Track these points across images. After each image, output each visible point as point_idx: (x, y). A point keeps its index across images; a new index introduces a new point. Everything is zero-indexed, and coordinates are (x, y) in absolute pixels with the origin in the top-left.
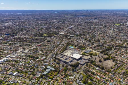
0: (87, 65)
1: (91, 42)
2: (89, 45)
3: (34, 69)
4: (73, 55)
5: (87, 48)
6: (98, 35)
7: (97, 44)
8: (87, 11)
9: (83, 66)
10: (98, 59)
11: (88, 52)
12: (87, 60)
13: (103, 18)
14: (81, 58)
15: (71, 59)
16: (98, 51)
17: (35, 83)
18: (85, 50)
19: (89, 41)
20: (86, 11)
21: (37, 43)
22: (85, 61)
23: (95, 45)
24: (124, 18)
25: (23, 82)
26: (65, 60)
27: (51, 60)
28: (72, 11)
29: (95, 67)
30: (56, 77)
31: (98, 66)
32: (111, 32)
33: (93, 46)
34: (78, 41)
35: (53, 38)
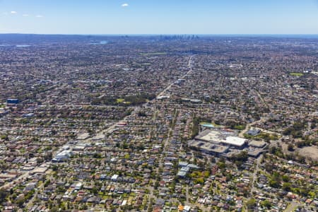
0: (265, 157)
1: (249, 114)
2: (248, 119)
3: (151, 169)
4: (225, 140)
5: (247, 127)
6: (259, 99)
7: (268, 119)
9: (259, 160)
10: (285, 146)
11: (255, 134)
12: (260, 147)
14: (246, 145)
15: (225, 148)
16: (277, 132)
18: (246, 130)
19: (245, 111)
21: (113, 118)
22: (257, 152)
23: (263, 119)
24: (305, 58)
25: (142, 191)
26: (213, 150)
27: (177, 151)
30: (208, 179)
32: (288, 92)
33: (259, 122)
34: (217, 113)
35: (146, 107)
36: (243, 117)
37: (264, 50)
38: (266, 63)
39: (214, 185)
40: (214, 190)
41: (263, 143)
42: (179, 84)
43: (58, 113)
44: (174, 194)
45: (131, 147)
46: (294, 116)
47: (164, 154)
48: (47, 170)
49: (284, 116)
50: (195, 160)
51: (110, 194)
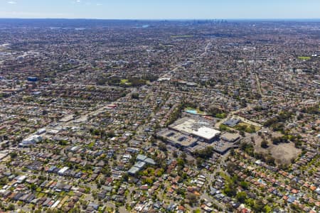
0: (232, 154)
1: (238, 100)
2: (234, 106)
3: (106, 162)
4: (197, 131)
6: (256, 83)
7: (255, 106)
8: (226, 22)
9: (224, 157)
10: (259, 141)
11: (233, 124)
12: (231, 142)
13: (267, 41)
14: (216, 138)
15: (194, 140)
16: (258, 122)
17: (111, 192)
18: (226, 119)
19: (235, 97)
20: (222, 22)
21: (107, 100)
22: (227, 145)
23: (250, 107)
25: (83, 189)
27: (144, 141)
28: (187, 22)
29: (253, 160)
30: (160, 179)
31: (259, 157)
32: (289, 76)
33: (244, 110)
34: (207, 98)
35: (143, 89)
37: (282, 33)
38: (279, 46)
39: (162, 187)
40: (160, 194)
41: (237, 136)
42: (186, 66)
43: (62, 92)
44: (114, 197)
45: (103, 133)
46: (284, 104)
48: (5, 157)
49: (275, 103)
51: (48, 191)
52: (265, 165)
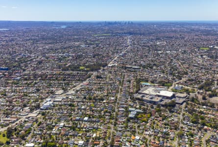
0: (187, 104)
1: (174, 76)
2: (174, 79)
4: (160, 93)
5: (173, 85)
6: (180, 65)
9: (183, 106)
10: (200, 97)
11: (179, 89)
12: (183, 98)
13: (171, 37)
16: (194, 87)
18: (173, 87)
19: (171, 74)
22: (181, 101)
23: (184, 79)
24: (210, 37)
26: (151, 100)
29: (201, 106)
30: (150, 119)
31: (203, 104)
32: (200, 60)
33: (181, 81)
34: (152, 75)
35: (101, 72)
36: (170, 78)
39: (154, 123)
40: (155, 126)
41: (185, 95)
42: (122, 56)
43: (39, 77)
44: (128, 129)
45: (94, 99)
46: (205, 77)
47: (118, 103)
48: (38, 115)
49: (198, 77)
50: (140, 107)
51: (84, 130)
52: (209, 108)
